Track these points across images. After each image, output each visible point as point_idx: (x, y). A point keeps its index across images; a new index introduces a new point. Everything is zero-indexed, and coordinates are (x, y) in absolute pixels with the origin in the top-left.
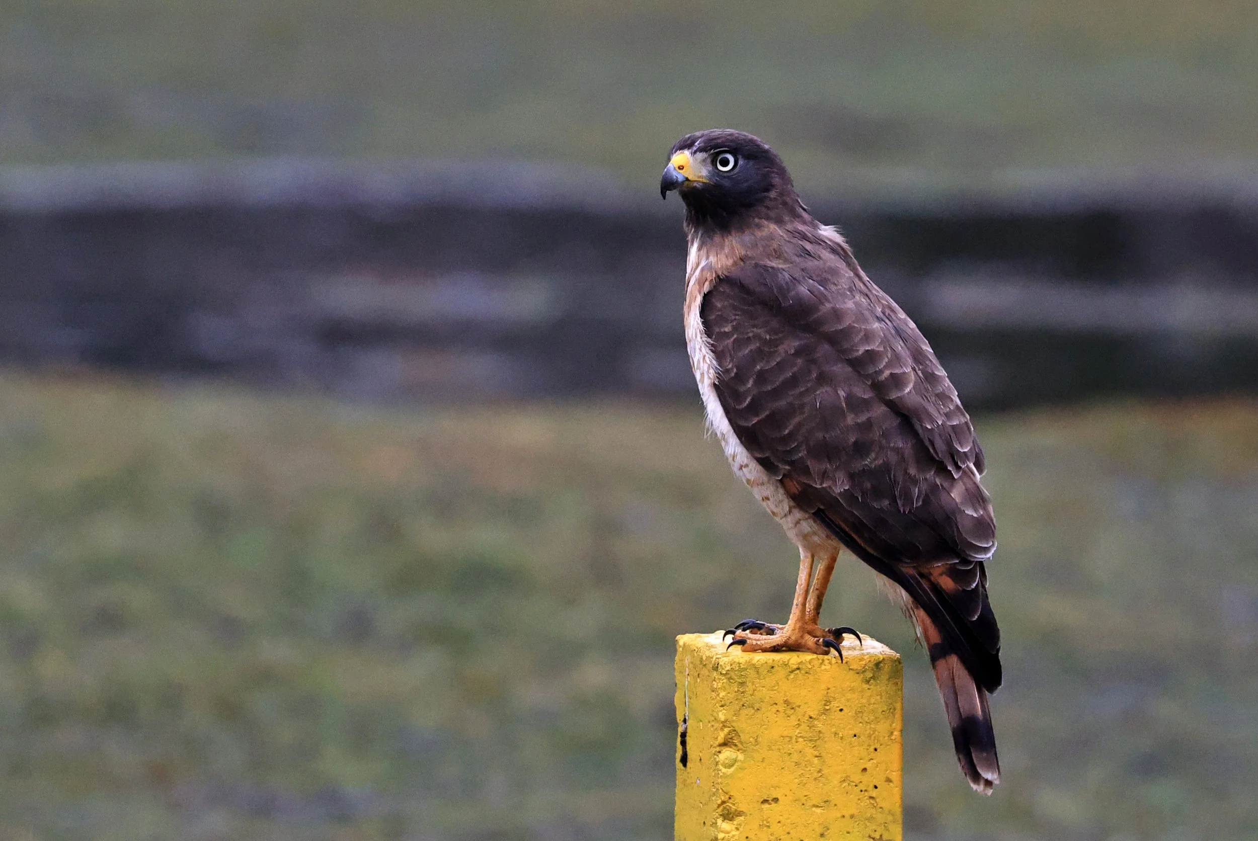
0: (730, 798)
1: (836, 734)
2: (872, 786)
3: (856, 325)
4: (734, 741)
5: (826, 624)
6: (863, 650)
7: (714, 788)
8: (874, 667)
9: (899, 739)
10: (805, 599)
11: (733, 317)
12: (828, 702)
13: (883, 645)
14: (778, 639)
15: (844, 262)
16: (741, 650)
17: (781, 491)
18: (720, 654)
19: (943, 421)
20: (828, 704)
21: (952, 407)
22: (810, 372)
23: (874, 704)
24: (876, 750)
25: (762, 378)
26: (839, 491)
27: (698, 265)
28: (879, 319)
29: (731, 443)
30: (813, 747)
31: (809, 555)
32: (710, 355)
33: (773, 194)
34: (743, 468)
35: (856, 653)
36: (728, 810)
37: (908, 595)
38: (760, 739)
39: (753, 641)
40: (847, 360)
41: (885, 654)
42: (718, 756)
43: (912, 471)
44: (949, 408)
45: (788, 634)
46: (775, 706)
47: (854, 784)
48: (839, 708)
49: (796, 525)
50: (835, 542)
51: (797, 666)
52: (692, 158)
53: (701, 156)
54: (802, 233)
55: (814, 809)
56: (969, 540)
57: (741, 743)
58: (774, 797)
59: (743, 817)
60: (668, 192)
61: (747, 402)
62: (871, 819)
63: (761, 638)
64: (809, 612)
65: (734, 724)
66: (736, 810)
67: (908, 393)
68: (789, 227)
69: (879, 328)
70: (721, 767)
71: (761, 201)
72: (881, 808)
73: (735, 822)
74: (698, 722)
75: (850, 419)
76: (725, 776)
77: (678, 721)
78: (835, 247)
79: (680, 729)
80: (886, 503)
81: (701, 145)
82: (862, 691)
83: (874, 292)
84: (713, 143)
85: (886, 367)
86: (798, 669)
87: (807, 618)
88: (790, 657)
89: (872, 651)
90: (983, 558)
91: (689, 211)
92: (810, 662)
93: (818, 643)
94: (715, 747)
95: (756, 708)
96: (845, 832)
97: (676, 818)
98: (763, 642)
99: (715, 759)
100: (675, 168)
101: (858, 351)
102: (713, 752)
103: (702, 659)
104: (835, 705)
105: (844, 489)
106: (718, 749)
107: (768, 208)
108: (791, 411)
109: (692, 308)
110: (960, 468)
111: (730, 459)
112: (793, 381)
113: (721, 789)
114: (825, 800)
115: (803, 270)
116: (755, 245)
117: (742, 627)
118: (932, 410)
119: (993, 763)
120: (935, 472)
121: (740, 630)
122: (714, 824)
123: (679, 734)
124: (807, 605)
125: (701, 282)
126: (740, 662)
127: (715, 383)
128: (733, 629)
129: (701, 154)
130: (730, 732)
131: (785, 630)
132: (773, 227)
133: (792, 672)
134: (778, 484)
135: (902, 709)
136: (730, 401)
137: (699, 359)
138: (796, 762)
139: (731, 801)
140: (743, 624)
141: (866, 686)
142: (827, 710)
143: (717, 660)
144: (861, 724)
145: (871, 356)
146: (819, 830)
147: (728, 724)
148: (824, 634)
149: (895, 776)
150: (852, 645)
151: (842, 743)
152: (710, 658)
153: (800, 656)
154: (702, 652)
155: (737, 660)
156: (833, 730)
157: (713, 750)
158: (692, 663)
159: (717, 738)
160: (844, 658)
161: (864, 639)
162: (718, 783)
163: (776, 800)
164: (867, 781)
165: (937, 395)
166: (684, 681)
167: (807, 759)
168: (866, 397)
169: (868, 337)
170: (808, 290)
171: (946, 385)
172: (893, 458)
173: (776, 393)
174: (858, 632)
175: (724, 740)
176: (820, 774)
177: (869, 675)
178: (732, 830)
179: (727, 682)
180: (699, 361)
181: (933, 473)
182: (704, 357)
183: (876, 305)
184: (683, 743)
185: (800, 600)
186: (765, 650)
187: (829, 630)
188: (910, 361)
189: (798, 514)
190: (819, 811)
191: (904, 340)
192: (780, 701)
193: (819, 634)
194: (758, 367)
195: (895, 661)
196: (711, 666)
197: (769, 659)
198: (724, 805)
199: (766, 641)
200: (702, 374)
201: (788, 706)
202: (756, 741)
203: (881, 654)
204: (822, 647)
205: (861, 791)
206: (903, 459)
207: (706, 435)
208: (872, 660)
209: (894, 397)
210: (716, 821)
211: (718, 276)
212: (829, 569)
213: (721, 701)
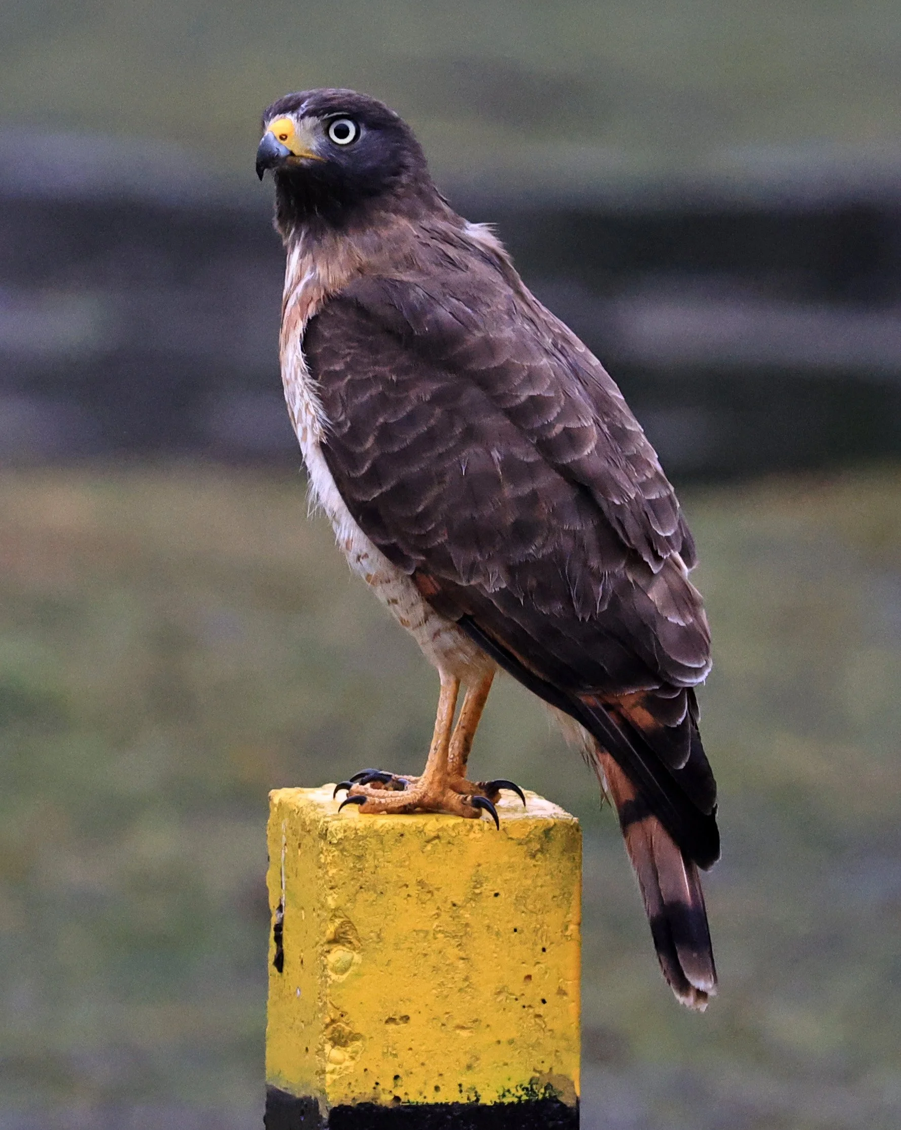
0: (342, 1016)
1: (489, 927)
2: (538, 1000)
4: (349, 937)
5: (475, 776)
6: (527, 812)
7: (321, 1002)
8: (542, 836)
9: (576, 935)
10: (447, 740)
12: (478, 883)
13: (554, 804)
17: (414, 591)
18: (329, 817)
20: (478, 886)
22: (452, 425)
23: (542, 886)
24: (544, 950)
25: (386, 434)
27: (300, 278)
30: (457, 946)
31: (452, 679)
34: (361, 560)
35: (518, 816)
36: (340, 1032)
37: (589, 735)
38: (384, 934)
41: (558, 818)
42: (325, 956)
43: (594, 563)
46: (405, 888)
47: (514, 997)
48: (493, 893)
51: (436, 833)
55: (458, 1031)
57: (359, 940)
58: (404, 1014)
59: (360, 1041)
62: (537, 1045)
63: (386, 795)
65: (347, 913)
66: (350, 1033)
67: (589, 455)
68: (425, 223)
70: (330, 973)
72: (550, 1030)
73: (349, 1049)
74: (299, 910)
75: (508, 491)
76: (335, 985)
77: (271, 908)
78: (488, 254)
79: (275, 920)
82: (526, 868)
83: (542, 316)
86: (438, 837)
87: (449, 767)
88: (425, 821)
89: (538, 813)
92: (454, 828)
94: (322, 946)
95: (378, 892)
96: (501, 1064)
97: (268, 1042)
98: (389, 800)
99: (322, 961)
102: (320, 951)
103: (304, 822)
104: (487, 888)
106: (326, 948)
108: (426, 480)
112: (430, 438)
113: (331, 1002)
114: (473, 1019)
117: (360, 779)
121: (358, 784)
122: (320, 1051)
123: (273, 927)
124: (450, 750)
125: (304, 304)
126: (357, 827)
128: (348, 782)
130: (341, 925)
131: (420, 783)
132: (404, 222)
133: (429, 841)
134: (409, 580)
135: (581, 893)
138: (434, 967)
139: (344, 1019)
141: (531, 862)
142: (477, 894)
143: (326, 824)
144: (523, 914)
145: (538, 404)
146: (465, 1061)
147: (339, 913)
148: (474, 789)
149: (571, 986)
150: (512, 804)
151: (498, 939)
152: (314, 821)
153: (440, 820)
154: (304, 813)
155: (352, 825)
156: (487, 922)
157: (320, 949)
158: (291, 828)
159: (324, 932)
160: (500, 822)
162: (326, 995)
163: (406, 1019)
164: (533, 992)
165: (628, 458)
166: (279, 853)
167: (449, 961)
169: (532, 377)
170: (450, 313)
171: (642, 444)
172: (567, 544)
174: (520, 787)
175: (335, 935)
176: (468, 983)
177: (535, 846)
178: (345, 1060)
179: (338, 856)
180: (300, 411)
181: (622, 566)
182: (307, 405)
184: (279, 939)
185: (439, 742)
186: (391, 812)
187: (481, 783)
188: (591, 412)
189: (436, 623)
190: (464, 1034)
191: (584, 383)
192: (412, 882)
193: (466, 789)
194: (381, 420)
195: (572, 827)
196: (317, 833)
197: (397, 824)
198: (335, 1025)
199: (393, 799)
200: (305, 430)
201: (422, 888)
202: (378, 936)
203: (551, 817)
205: (524, 1007)
207: (309, 513)
208: (540, 826)
210: (323, 1046)
212: (480, 700)
213: (331, 882)
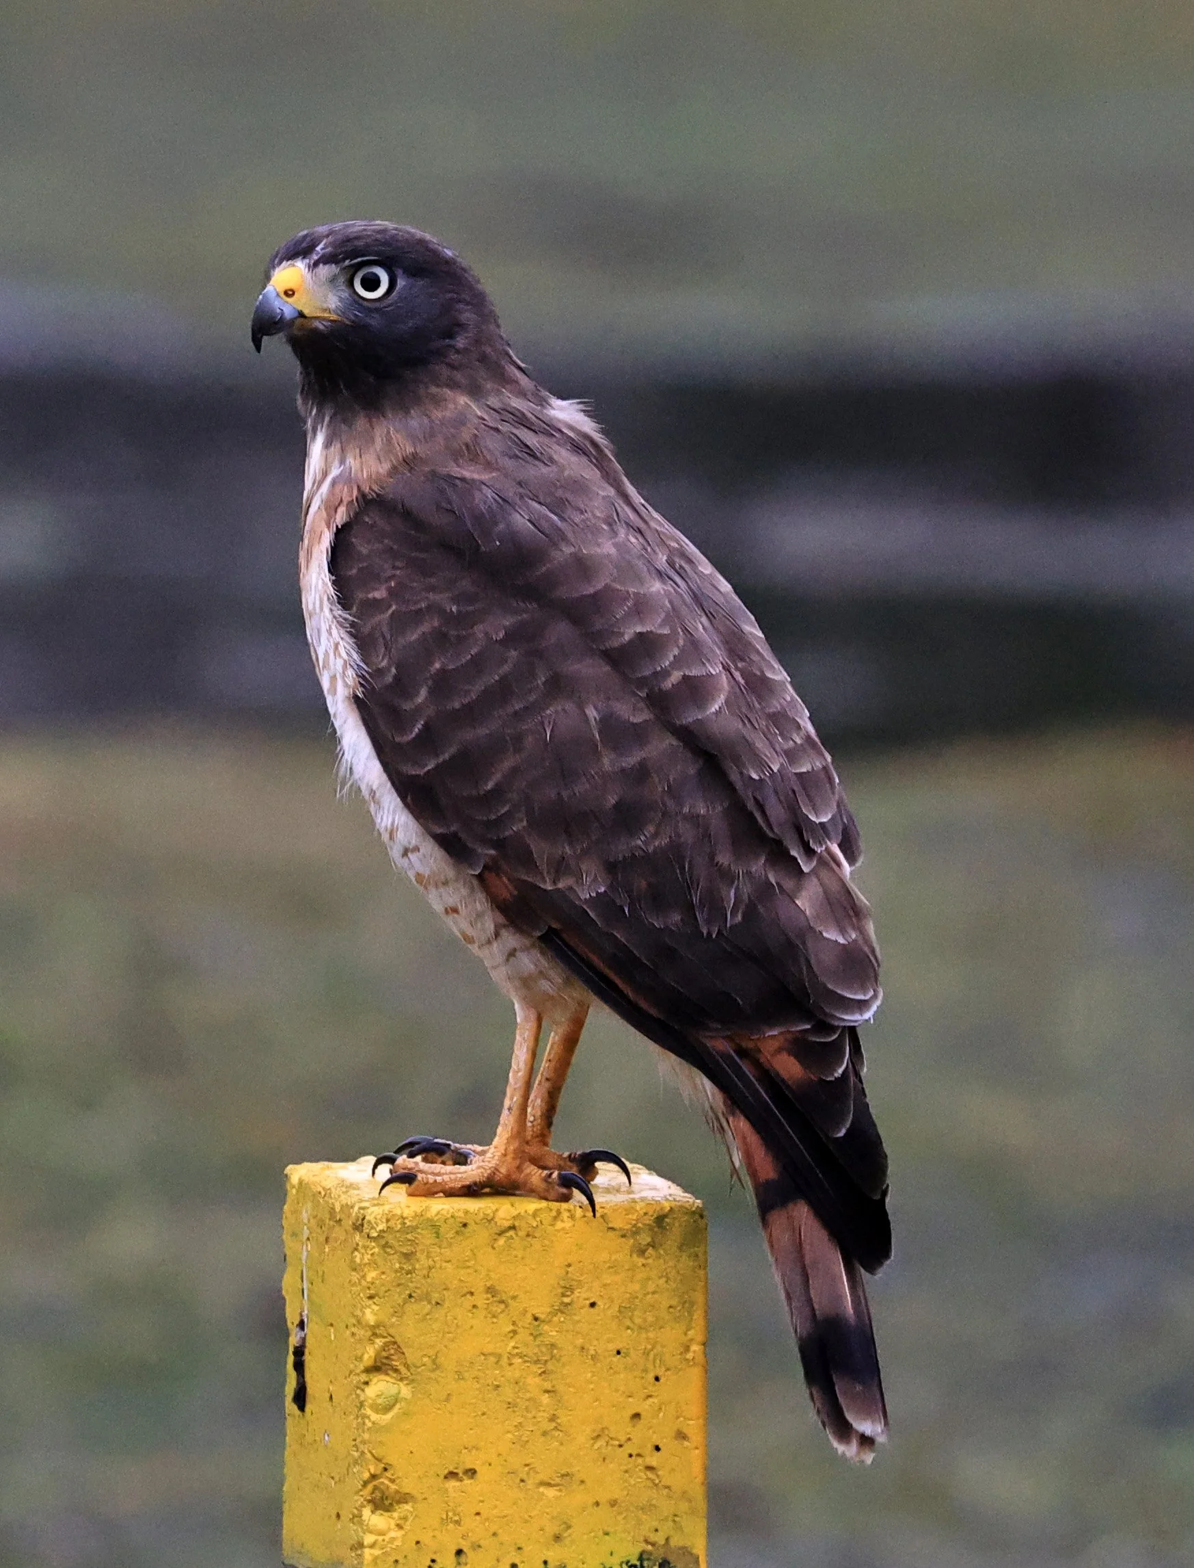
0: (385, 1469)
1: (583, 1349)
2: (650, 1447)
4: (394, 1363)
5: (563, 1146)
6: (633, 1192)
7: (357, 1451)
8: (654, 1225)
9: (700, 1359)
11: (389, 573)
12: (568, 1289)
13: (669, 1182)
14: (474, 1173)
15: (596, 470)
17: (480, 896)
18: (366, 1201)
20: (569, 1293)
23: (654, 1293)
24: (657, 1379)
25: (443, 685)
27: (325, 474)
28: (660, 574)
30: (540, 1375)
34: (409, 854)
35: (620, 1198)
36: (382, 1492)
37: (716, 1090)
38: (442, 1359)
39: (429, 1176)
41: (675, 1200)
42: (363, 1390)
43: (724, 859)
46: (468, 1296)
47: (617, 1443)
48: (588, 1302)
50: (580, 992)
51: (511, 1222)
52: (310, 274)
53: (325, 271)
55: (542, 1489)
57: (408, 1367)
58: (469, 1466)
59: (410, 1504)
60: (265, 338)
62: (649, 1506)
63: (443, 1171)
65: (392, 1331)
66: (397, 1491)
67: (717, 713)
68: (493, 401)
69: (662, 592)
70: (369, 1412)
71: (440, 354)
72: (668, 1487)
73: (395, 1515)
74: (326, 1327)
75: (608, 762)
76: (377, 1428)
77: (289, 1325)
79: (294, 1341)
80: (676, 917)
81: (327, 250)
82: (633, 1268)
83: (653, 524)
84: (349, 247)
86: (513, 1228)
87: (529, 1134)
88: (497, 1205)
89: (647, 1193)
91: (306, 373)
92: (535, 1215)
93: (550, 1180)
94: (358, 1375)
95: (433, 1302)
96: (601, 1533)
97: (286, 1507)
98: (446, 1178)
99: (358, 1395)
100: (278, 295)
102: (355, 1382)
103: (333, 1209)
104: (581, 1296)
106: (364, 1377)
109: (315, 555)
113: (370, 1451)
114: (563, 1472)
115: (520, 484)
116: (430, 435)
118: (760, 744)
121: (405, 1156)
122: (357, 1518)
123: (291, 1350)
124: (529, 1110)
125: (331, 507)
126: (405, 1215)
128: (392, 1154)
129: (327, 267)
130: (384, 1347)
131: (489, 1155)
132: (463, 400)
133: (501, 1234)
134: (475, 882)
135: (707, 1302)
138: (509, 1403)
139: (388, 1474)
141: (639, 1260)
142: (568, 1304)
143: (362, 1211)
144: (629, 1331)
145: (648, 644)
146: (551, 1529)
147: (381, 1331)
148: (562, 1163)
149: (694, 1428)
150: (613, 1183)
151: (595, 1366)
152: (347, 1207)
153: (517, 1205)
154: (332, 1195)
155: (399, 1212)
156: (580, 1341)
157: (355, 1379)
158: (315, 1217)
159: (362, 1357)
160: (597, 1207)
161: (635, 1173)
162: (364, 1442)
163: (472, 1473)
164: (641, 1435)
166: (300, 1251)
167: (529, 1395)
168: (637, 719)
169: (641, 607)
170: (529, 521)
171: (788, 699)
173: (470, 714)
174: (623, 1160)
175: (376, 1361)
176: (554, 1424)
177: (645, 1238)
179: (379, 1253)
180: (326, 652)
182: (337, 645)
183: (658, 550)
184: (299, 1366)
185: (515, 1099)
186: (450, 1193)
187: (570, 1156)
188: (720, 654)
189: (510, 939)
190: (551, 1493)
191: (710, 616)
192: (479, 1288)
193: (550, 1162)
194: (437, 665)
195: (694, 1213)
196: (351, 1223)
197: (459, 1210)
198: (376, 1482)
199: (453, 1177)
201: (493, 1296)
202: (434, 1362)
203: (667, 1200)
204: (557, 1187)
205: (631, 1456)
206: (707, 835)
208: (651, 1212)
209: (690, 720)
210: (361, 1511)
211: (364, 496)
212: (570, 1042)
213: (369, 1288)
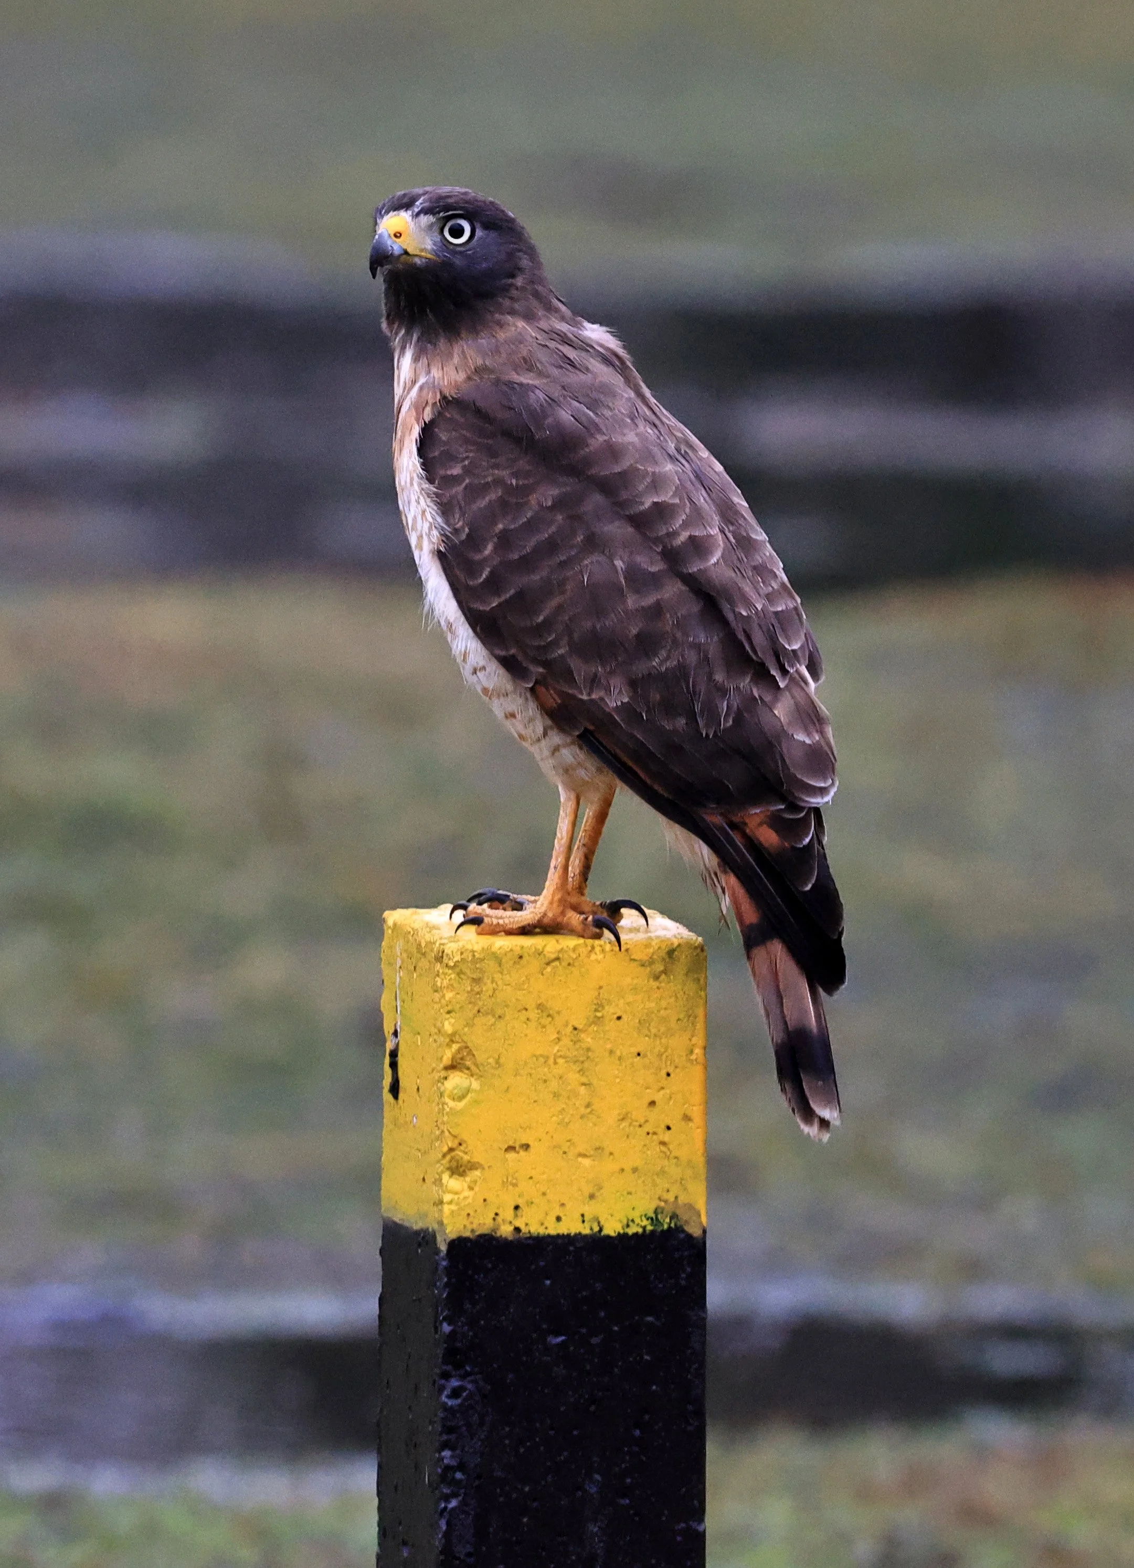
0: (460, 1144)
1: (611, 1052)
2: (663, 1127)
3: (640, 467)
4: (466, 1063)
5: (597, 895)
6: (650, 932)
7: (438, 1130)
8: (666, 957)
9: (701, 1059)
12: (599, 1006)
13: (678, 924)
15: (621, 377)
16: (476, 932)
18: (446, 938)
19: (764, 604)
20: (600, 1009)
21: (775, 586)
22: (574, 533)
23: (666, 1009)
24: (668, 1075)
25: (505, 541)
26: (615, 705)
27: (414, 382)
29: (461, 636)
30: (579, 1072)
31: (573, 796)
32: (433, 509)
33: (519, 281)
34: (478, 672)
35: (641, 936)
36: (458, 1161)
38: (502, 1060)
40: (627, 516)
41: (682, 938)
42: (443, 1084)
43: (719, 677)
44: (772, 587)
45: (543, 909)
46: (524, 1012)
47: (638, 1124)
48: (615, 1016)
49: (553, 754)
50: (610, 777)
51: (556, 954)
54: (562, 334)
55: (580, 1159)
56: (799, 776)
57: (477, 1065)
58: (524, 1142)
59: (479, 1171)
61: (484, 576)
62: (662, 1172)
63: (504, 916)
64: (573, 878)
65: (465, 1038)
66: (469, 1162)
67: (715, 565)
68: (543, 324)
69: (673, 470)
70: (447, 1100)
71: (506, 289)
72: (676, 1158)
73: (468, 1179)
74: (415, 1035)
75: (632, 602)
76: (453, 1113)
77: (386, 1033)
79: (389, 1046)
80: (681, 722)
82: (649, 991)
83: (664, 420)
85: (685, 525)
86: (557, 959)
87: (570, 887)
88: (545, 942)
89: (661, 933)
90: (818, 803)
92: (574, 950)
94: (439, 1072)
95: (497, 1016)
96: (625, 1193)
97: (384, 1173)
98: (507, 921)
99: (439, 1089)
101: (643, 503)
102: (437, 1078)
103: (420, 945)
104: (610, 1011)
105: (622, 702)
106: (443, 1074)
107: (512, 298)
108: (547, 589)
109: (406, 443)
110: (788, 672)
111: (459, 660)
112: (552, 546)
113: (450, 1132)
114: (596, 1146)
115: (563, 387)
116: (497, 351)
117: (477, 900)
118: (748, 589)
119: (832, 1096)
120: (752, 680)
122: (438, 1182)
123: (388, 1052)
124: (570, 868)
125: (419, 407)
126: (475, 949)
127: (441, 551)
128: (464, 902)
130: (459, 1051)
131: (539, 903)
132: (521, 324)
133: (548, 964)
134: (528, 695)
135: (706, 1016)
136: (461, 575)
137: (415, 516)
138: (555, 1093)
139: (462, 1148)
140: (480, 895)
141: (655, 984)
142: (599, 1018)
143: (442, 947)
144: (647, 1038)
145: (662, 511)
146: (587, 1190)
147: (457, 1038)
148: (595, 909)
149: (697, 1112)
150: (635, 925)
151: (620, 1065)
152: (430, 943)
153: (560, 941)
154: (420, 935)
155: (469, 947)
156: (609, 1046)
157: (436, 1076)
158: (406, 951)
159: (441, 1058)
162: (443, 1123)
163: (526, 1147)
164: (656, 1118)
165: (755, 568)
166: (394, 977)
167: (569, 1088)
168: (653, 569)
169: (657, 483)
170: (572, 416)
171: (768, 554)
172: (692, 658)
173: (527, 563)
174: (642, 907)
175: (452, 1061)
176: (589, 1110)
177: (660, 967)
179: (455, 979)
181: (748, 680)
182: (424, 512)
183: (668, 439)
184: (394, 1065)
185: (559, 860)
186: (510, 933)
187: (601, 904)
188: (716, 519)
189: (556, 738)
190: (586, 1162)
191: (708, 490)
192: (531, 1005)
193: (587, 909)
194: (500, 526)
195: (696, 948)
196: (433, 955)
197: (516, 945)
198: (453, 1154)
200: (420, 537)
201: (543, 1012)
202: (497, 1062)
203: (675, 936)
204: (591, 928)
205: (648, 1134)
206: (707, 659)
207: (424, 626)
208: (663, 947)
209: (695, 570)
210: (442, 1176)
211: (444, 398)
212: (601, 817)
213: (447, 1005)
